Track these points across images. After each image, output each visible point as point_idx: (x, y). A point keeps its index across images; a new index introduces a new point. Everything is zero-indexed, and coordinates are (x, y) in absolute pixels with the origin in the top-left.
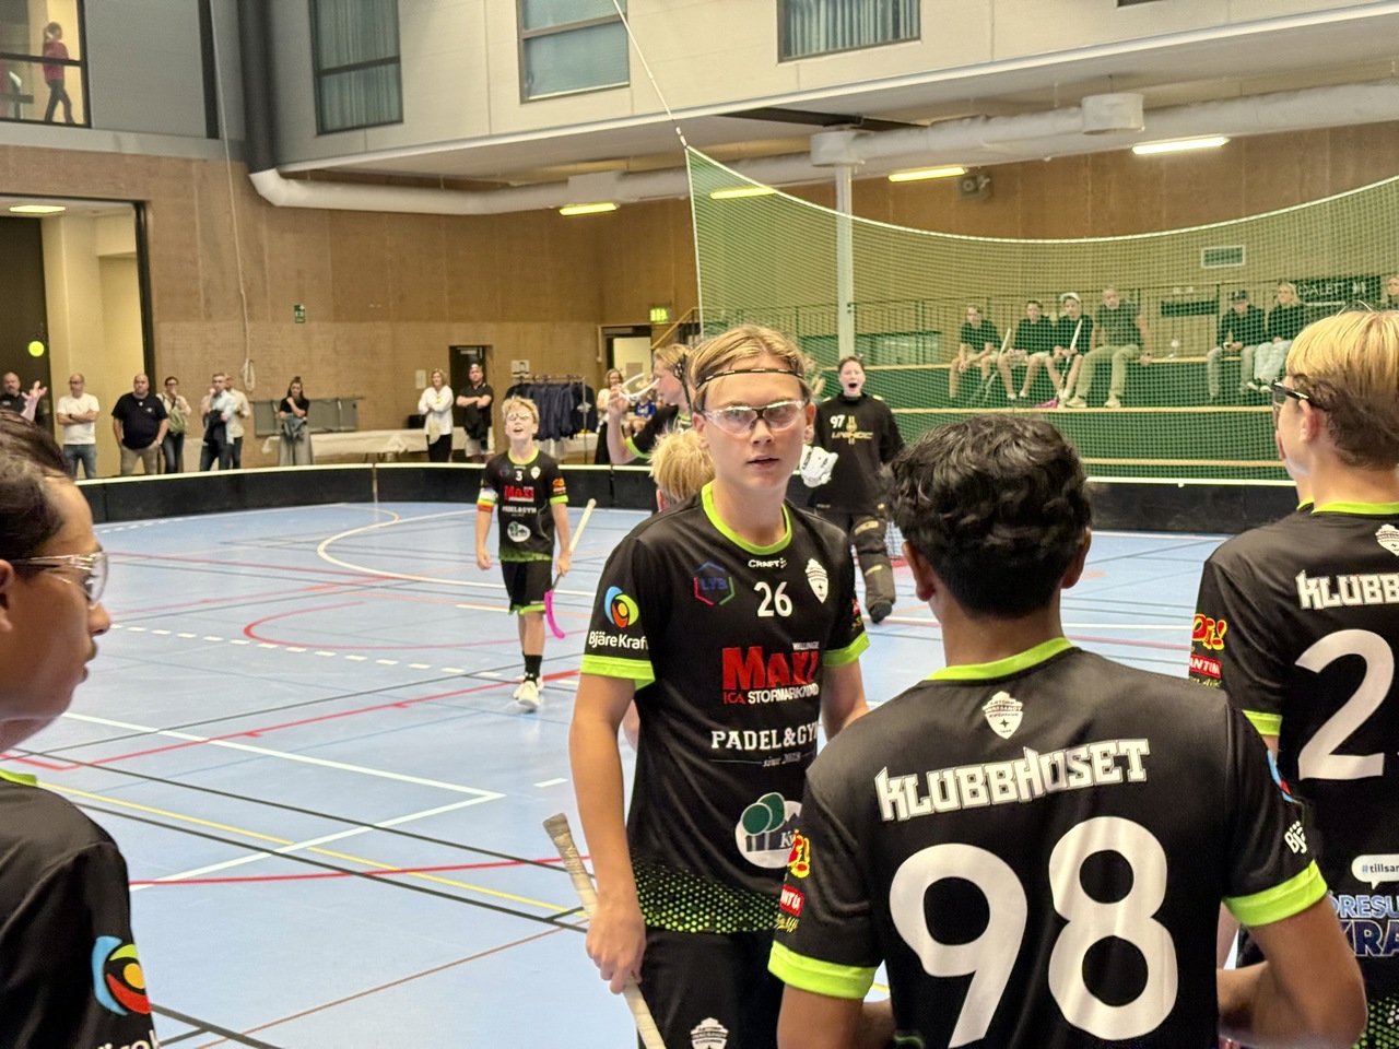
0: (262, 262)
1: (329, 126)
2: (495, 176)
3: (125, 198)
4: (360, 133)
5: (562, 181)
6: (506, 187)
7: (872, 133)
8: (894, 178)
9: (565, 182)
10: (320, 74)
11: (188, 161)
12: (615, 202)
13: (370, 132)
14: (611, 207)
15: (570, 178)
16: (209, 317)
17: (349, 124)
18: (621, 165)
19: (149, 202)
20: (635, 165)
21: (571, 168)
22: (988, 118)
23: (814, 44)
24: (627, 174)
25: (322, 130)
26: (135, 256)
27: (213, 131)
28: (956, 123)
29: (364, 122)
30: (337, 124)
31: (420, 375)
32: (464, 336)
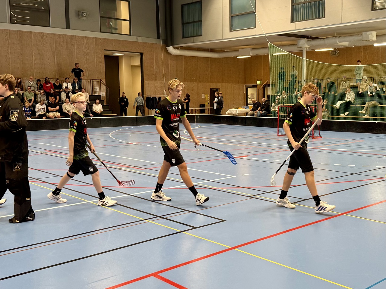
0: (168, 68)
1: (185, 36)
2: (222, 49)
3: (138, 52)
4: (192, 38)
5: (238, 50)
6: (224, 52)
7: (312, 40)
8: (316, 51)
10: (183, 24)
11: (153, 44)
12: (250, 55)
13: (194, 38)
14: (249, 57)
15: (240, 50)
16: (156, 80)
17: (190, 36)
18: (252, 47)
19: (144, 53)
20: (254, 47)
21: (240, 47)
22: (339, 37)
23: (299, 19)
24: (253, 49)
25: (183, 37)
26: (140, 66)
27: (158, 37)
28: (332, 38)
29: (193, 36)
30: (187, 36)
31: (203, 95)
32: (213, 86)
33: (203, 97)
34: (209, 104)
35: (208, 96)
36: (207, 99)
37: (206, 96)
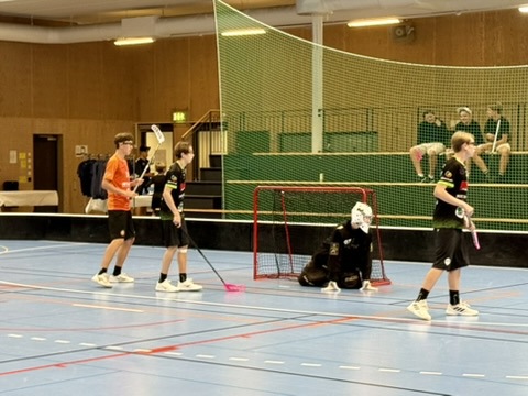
2: (69, 18)
5: (117, 22)
6: (76, 25)
8: (350, 25)
9: (120, 22)
12: (153, 37)
14: (150, 40)
15: (123, 20)
18: (159, 12)
20: (168, 12)
21: (124, 13)
24: (163, 18)
31: (13, 153)
32: (43, 127)
33: (13, 161)
34: (29, 180)
35: (27, 157)
36: (23, 166)
37: (23, 156)
